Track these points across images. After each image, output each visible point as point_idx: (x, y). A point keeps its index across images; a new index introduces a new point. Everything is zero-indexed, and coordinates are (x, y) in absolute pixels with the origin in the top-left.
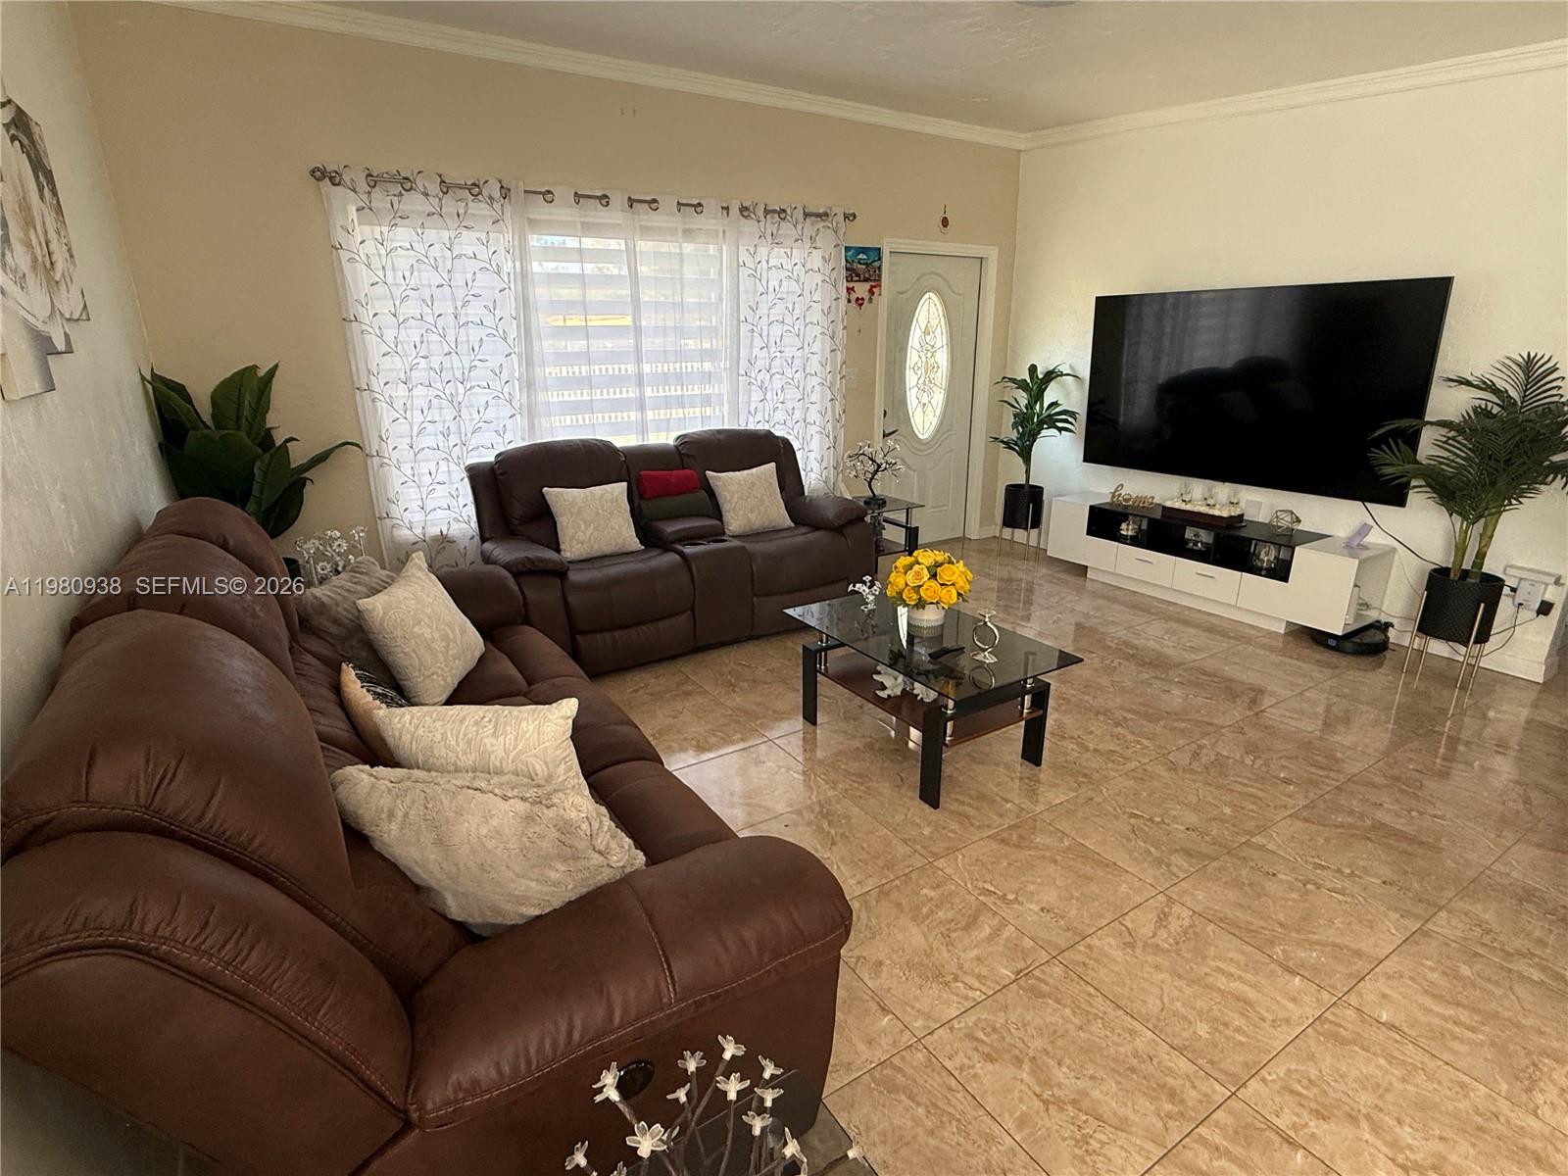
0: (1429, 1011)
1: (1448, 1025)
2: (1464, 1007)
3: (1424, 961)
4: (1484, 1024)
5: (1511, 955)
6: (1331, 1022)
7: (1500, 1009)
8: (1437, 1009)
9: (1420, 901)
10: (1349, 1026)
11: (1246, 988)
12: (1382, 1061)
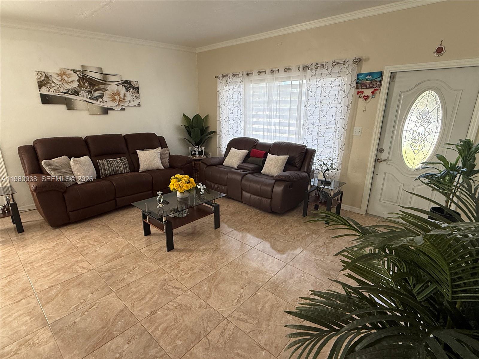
0: (18, 311)
1: (11, 313)
2: (13, 320)
3: (34, 318)
4: (4, 322)
5: (20, 346)
6: (30, 290)
7: (5, 329)
8: (17, 314)
9: (60, 330)
10: (26, 293)
11: (51, 277)
12: (12, 296)
